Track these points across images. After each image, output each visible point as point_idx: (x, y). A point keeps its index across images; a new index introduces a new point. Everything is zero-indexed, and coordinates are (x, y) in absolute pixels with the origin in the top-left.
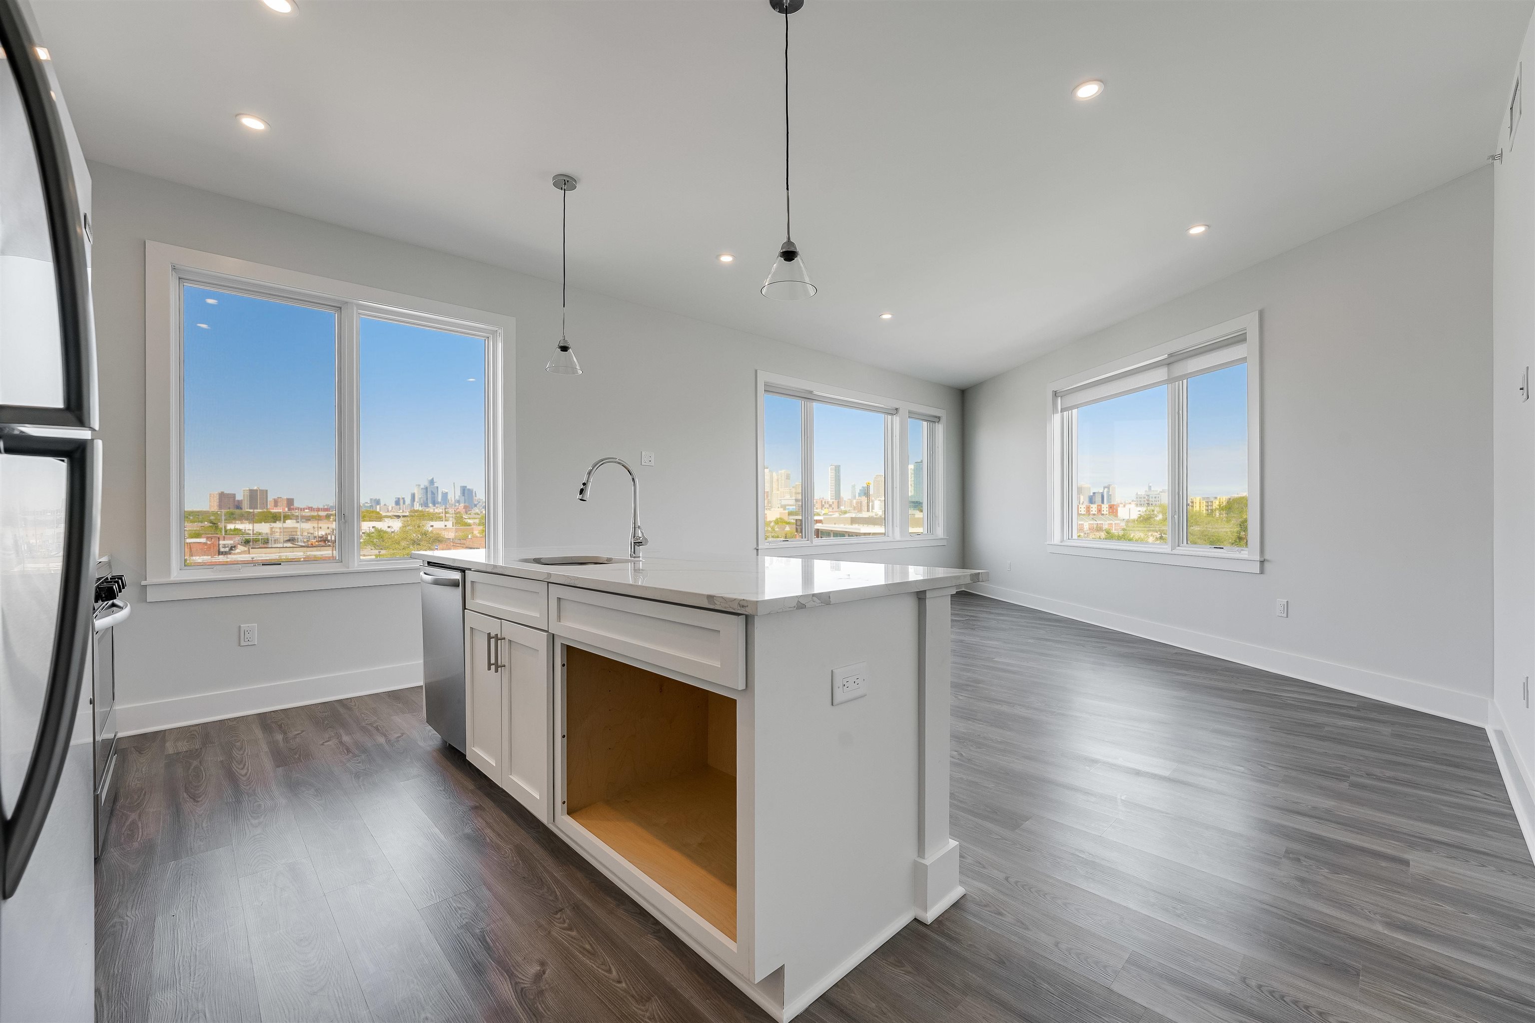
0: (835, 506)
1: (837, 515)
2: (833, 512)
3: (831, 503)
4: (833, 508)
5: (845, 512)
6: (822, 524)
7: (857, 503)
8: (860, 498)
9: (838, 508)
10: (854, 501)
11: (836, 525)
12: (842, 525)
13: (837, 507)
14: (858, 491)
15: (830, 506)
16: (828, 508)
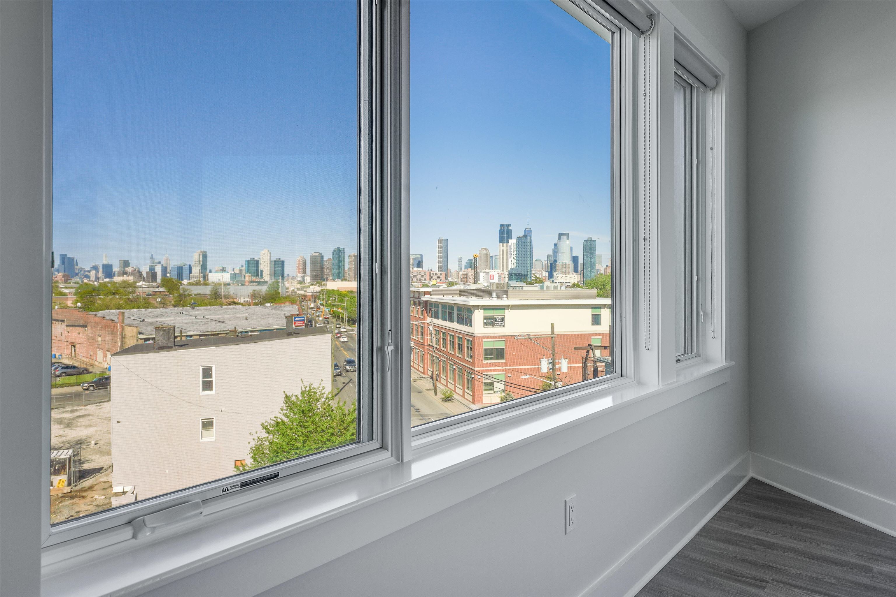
0: (443, 277)
1: (444, 286)
2: (441, 283)
3: (439, 275)
4: (441, 280)
5: (453, 284)
6: (431, 295)
7: (464, 275)
8: (466, 270)
9: (446, 279)
10: (461, 273)
11: (445, 297)
12: (450, 297)
13: (444, 278)
14: (464, 263)
15: (438, 277)
16: (436, 279)
